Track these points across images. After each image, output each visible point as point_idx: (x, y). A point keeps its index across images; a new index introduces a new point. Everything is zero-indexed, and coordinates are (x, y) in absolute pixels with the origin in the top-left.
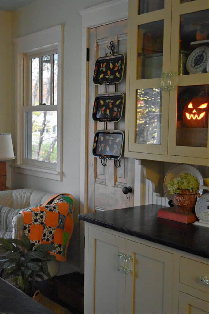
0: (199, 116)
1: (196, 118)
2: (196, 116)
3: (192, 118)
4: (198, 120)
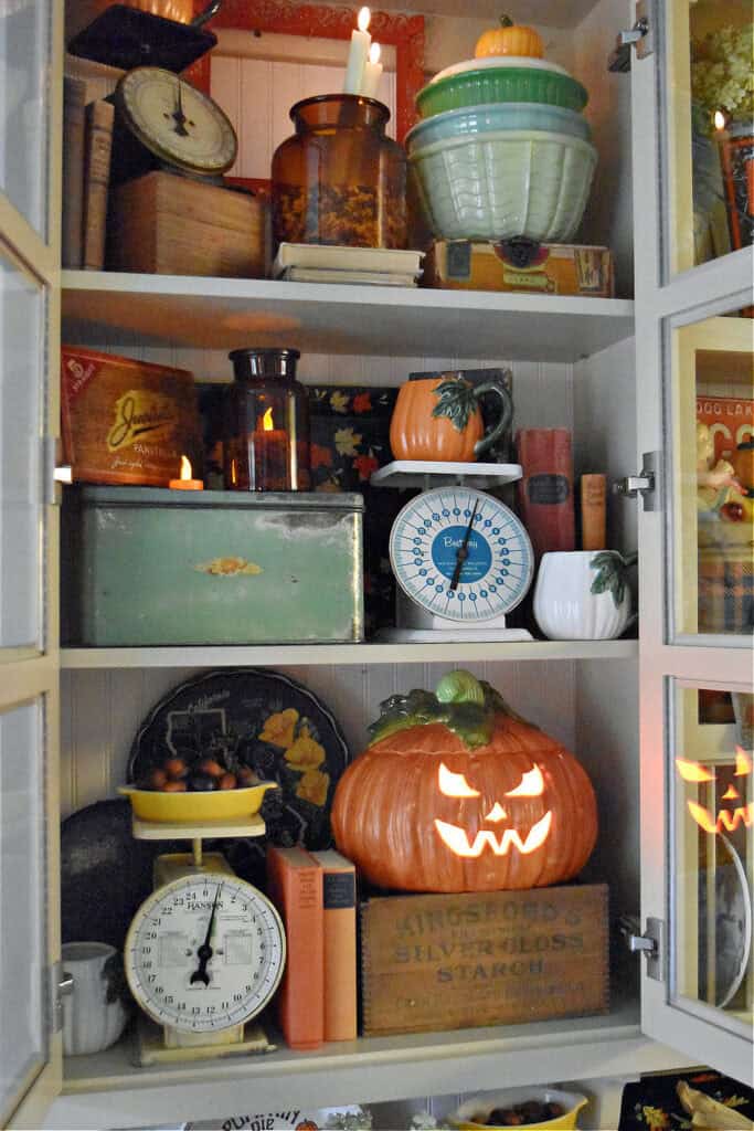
0: (523, 835)
1: (512, 846)
2: (511, 835)
3: (488, 848)
4: (523, 857)
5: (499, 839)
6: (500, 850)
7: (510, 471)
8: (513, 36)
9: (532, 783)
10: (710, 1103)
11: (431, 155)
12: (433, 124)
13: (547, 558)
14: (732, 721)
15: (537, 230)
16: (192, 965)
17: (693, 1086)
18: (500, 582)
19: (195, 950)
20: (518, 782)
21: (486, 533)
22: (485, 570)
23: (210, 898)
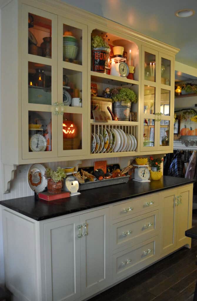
0: (72, 131)
2: (70, 131)
3: (68, 133)
4: (72, 134)
5: (69, 131)
6: (70, 133)
7: (69, 88)
8: (70, 33)
9: (72, 126)
10: (85, 172)
11: (67, 46)
12: (66, 42)
13: (73, 99)
14: (94, 119)
15: (72, 58)
16: (36, 146)
17: (83, 170)
18: (69, 100)
19: (36, 143)
20: (71, 125)
21: (66, 95)
22: (66, 100)
23: (38, 137)
